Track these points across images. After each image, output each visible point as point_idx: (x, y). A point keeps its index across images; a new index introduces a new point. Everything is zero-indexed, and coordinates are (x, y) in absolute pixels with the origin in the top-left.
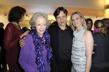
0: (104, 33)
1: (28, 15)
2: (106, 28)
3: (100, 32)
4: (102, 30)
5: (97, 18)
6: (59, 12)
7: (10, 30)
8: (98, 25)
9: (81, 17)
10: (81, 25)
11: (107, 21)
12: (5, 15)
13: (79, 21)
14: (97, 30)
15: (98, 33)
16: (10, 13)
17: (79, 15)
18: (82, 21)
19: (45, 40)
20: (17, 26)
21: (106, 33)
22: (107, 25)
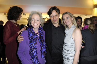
0: (93, 29)
1: (25, 14)
2: (94, 25)
3: (89, 29)
4: (91, 26)
5: (86, 16)
6: (52, 11)
7: (8, 27)
8: (87, 22)
9: (71, 16)
10: (72, 23)
11: (95, 19)
12: (5, 14)
13: (69, 20)
14: (86, 27)
15: (87, 29)
16: (9, 12)
17: (69, 14)
18: (72, 20)
19: (39, 36)
20: (15, 24)
21: (94, 30)
22: (95, 22)
